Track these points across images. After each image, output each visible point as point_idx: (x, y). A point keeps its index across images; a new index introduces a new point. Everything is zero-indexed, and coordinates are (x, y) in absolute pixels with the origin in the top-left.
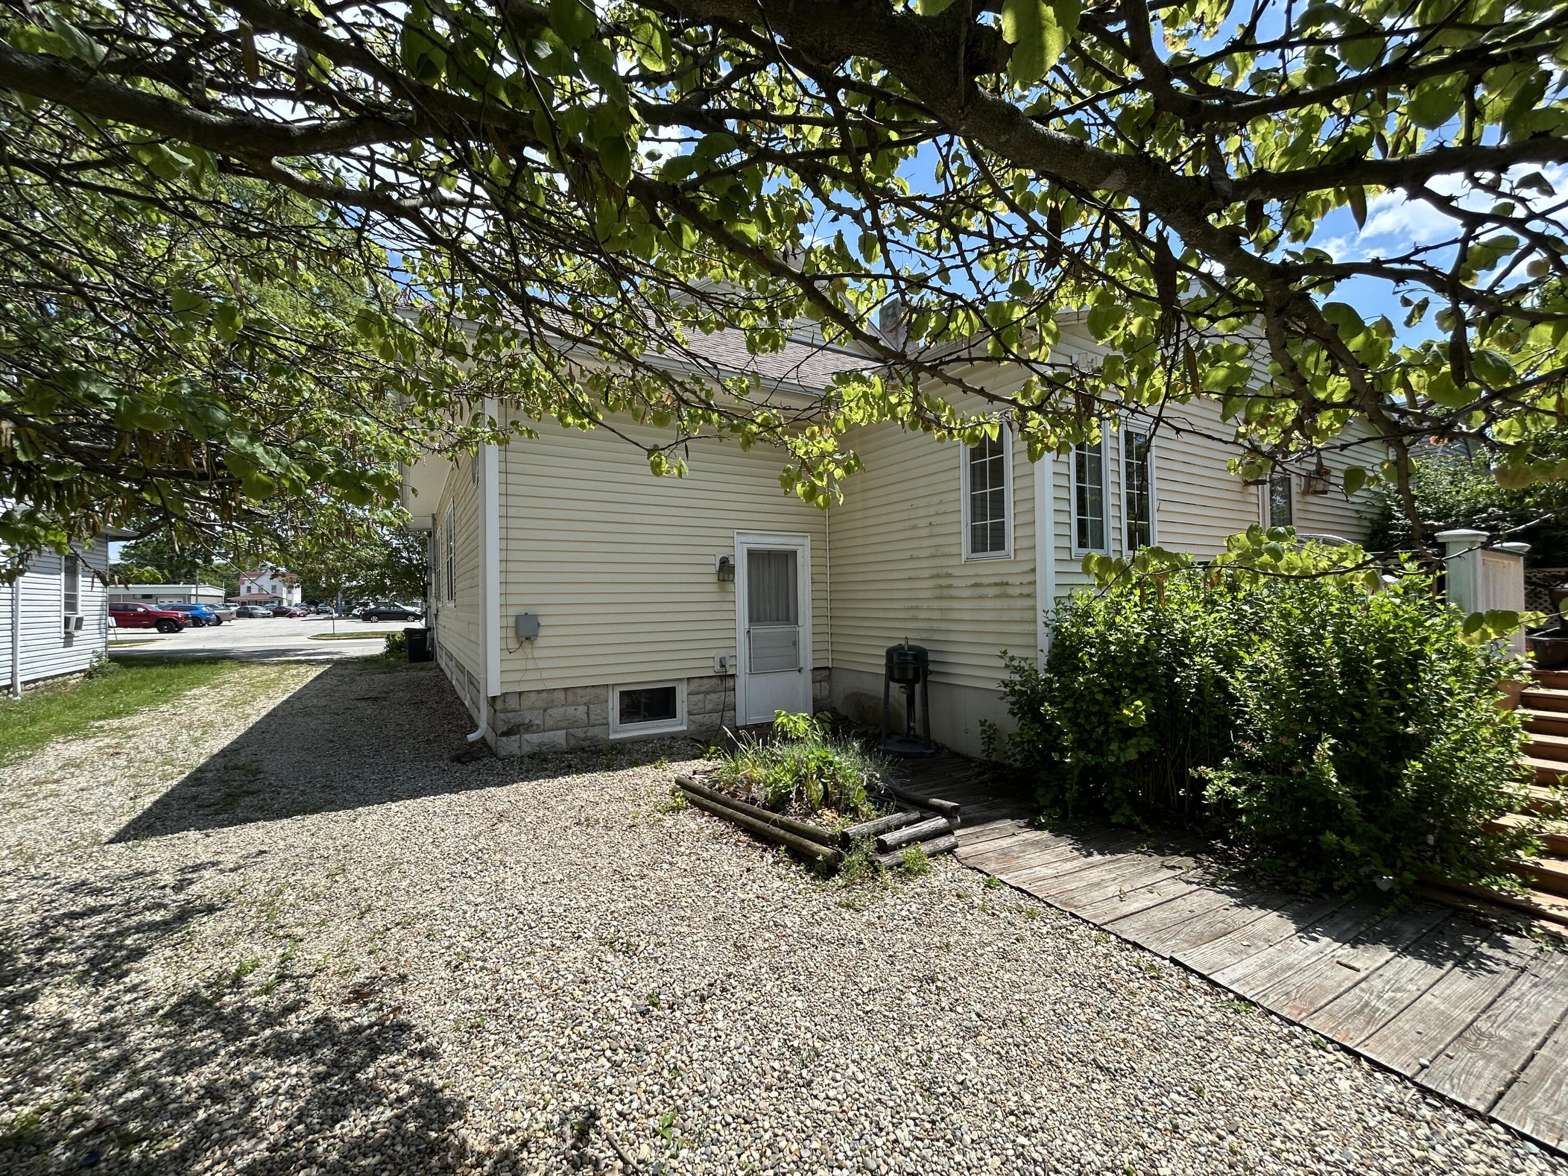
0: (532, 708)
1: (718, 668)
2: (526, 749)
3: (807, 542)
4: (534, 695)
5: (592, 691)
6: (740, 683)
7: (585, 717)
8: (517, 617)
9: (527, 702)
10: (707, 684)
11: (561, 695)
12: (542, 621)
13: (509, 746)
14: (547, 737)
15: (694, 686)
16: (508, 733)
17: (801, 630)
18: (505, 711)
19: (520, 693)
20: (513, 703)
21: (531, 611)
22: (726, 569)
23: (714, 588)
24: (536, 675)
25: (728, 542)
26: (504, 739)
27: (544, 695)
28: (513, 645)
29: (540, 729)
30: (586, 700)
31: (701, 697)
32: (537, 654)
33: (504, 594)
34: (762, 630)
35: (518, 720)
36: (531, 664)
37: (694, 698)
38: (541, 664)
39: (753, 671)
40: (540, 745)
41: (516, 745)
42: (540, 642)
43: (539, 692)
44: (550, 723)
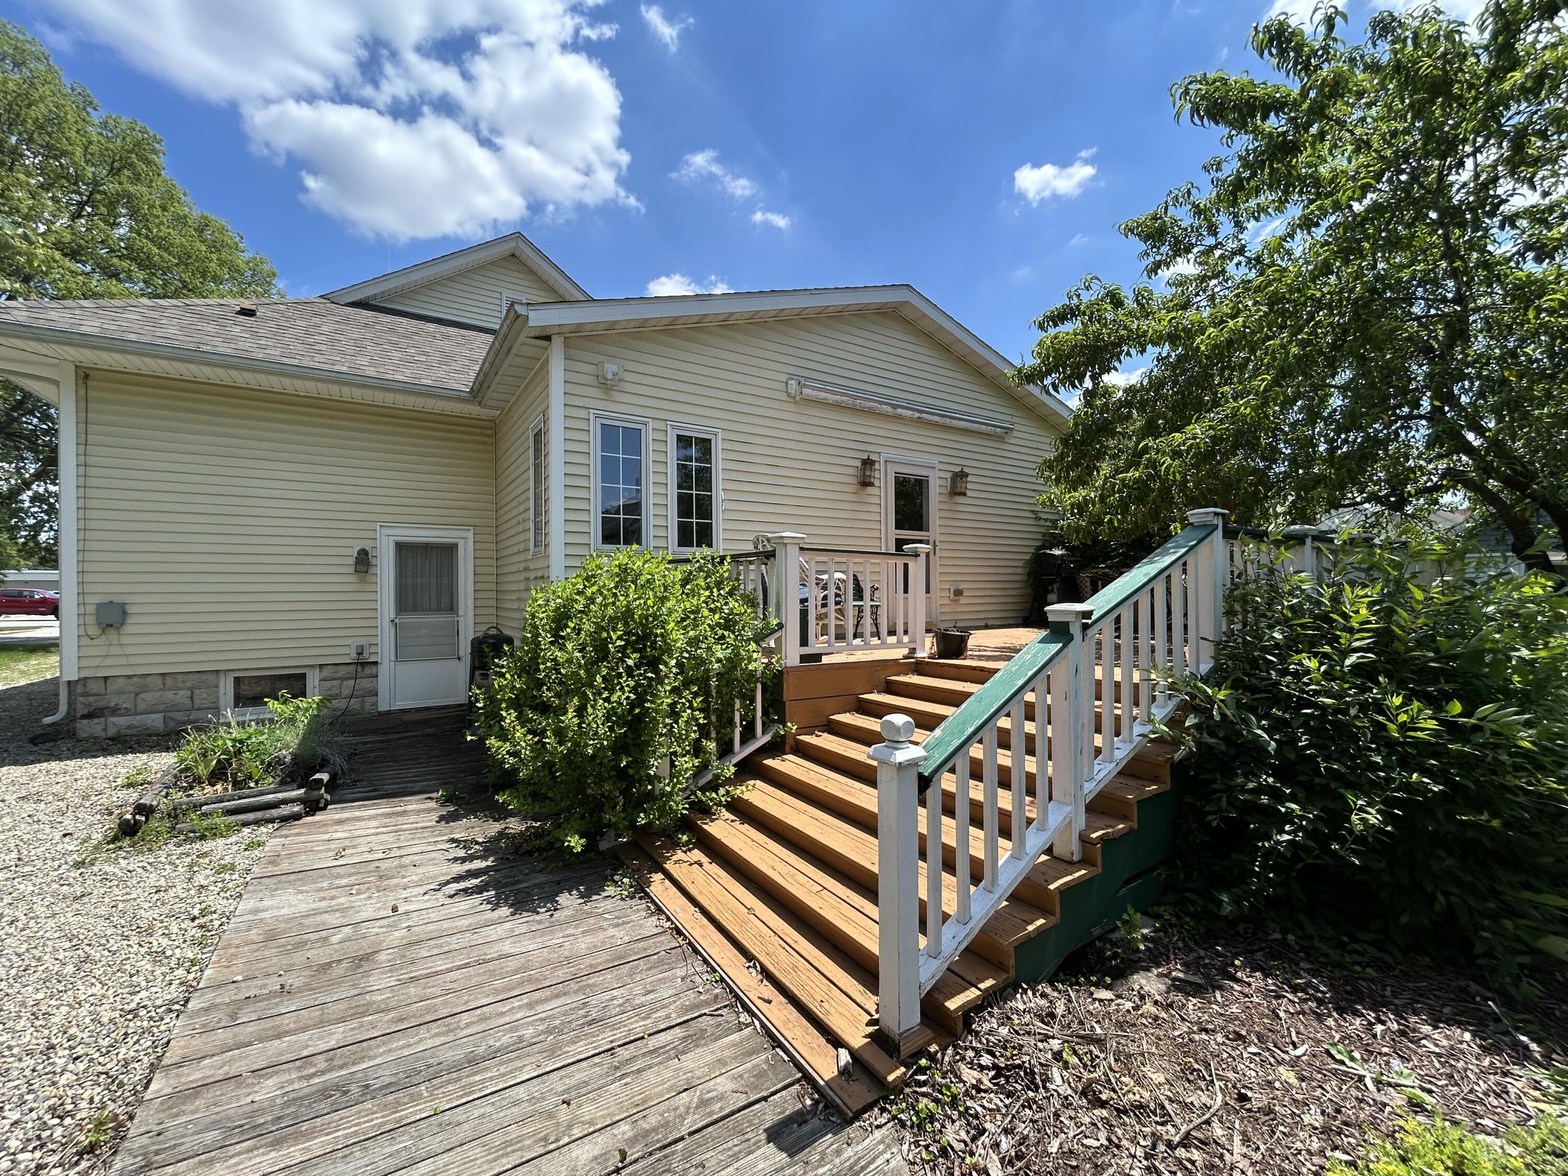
0: (120, 692)
1: (354, 655)
2: (112, 732)
3: (470, 535)
4: (122, 681)
5: (198, 675)
6: (385, 670)
7: (188, 701)
8: (99, 606)
9: (112, 686)
10: (343, 671)
11: (159, 681)
12: (131, 609)
13: (94, 728)
14: (137, 720)
15: (326, 672)
16: (90, 716)
17: (461, 620)
18: (86, 694)
19: (106, 678)
20: (94, 687)
21: (117, 599)
22: (364, 561)
23: (353, 578)
24: (123, 661)
25: (370, 534)
26: (85, 722)
27: (135, 679)
28: (94, 631)
29: (127, 712)
30: (189, 684)
31: (335, 683)
32: (124, 640)
33: (81, 583)
34: (410, 619)
35: (103, 703)
36: (117, 650)
37: (328, 684)
38: (129, 650)
39: (400, 656)
40: (128, 727)
41: (99, 728)
42: (128, 629)
43: (129, 677)
44: (142, 706)
